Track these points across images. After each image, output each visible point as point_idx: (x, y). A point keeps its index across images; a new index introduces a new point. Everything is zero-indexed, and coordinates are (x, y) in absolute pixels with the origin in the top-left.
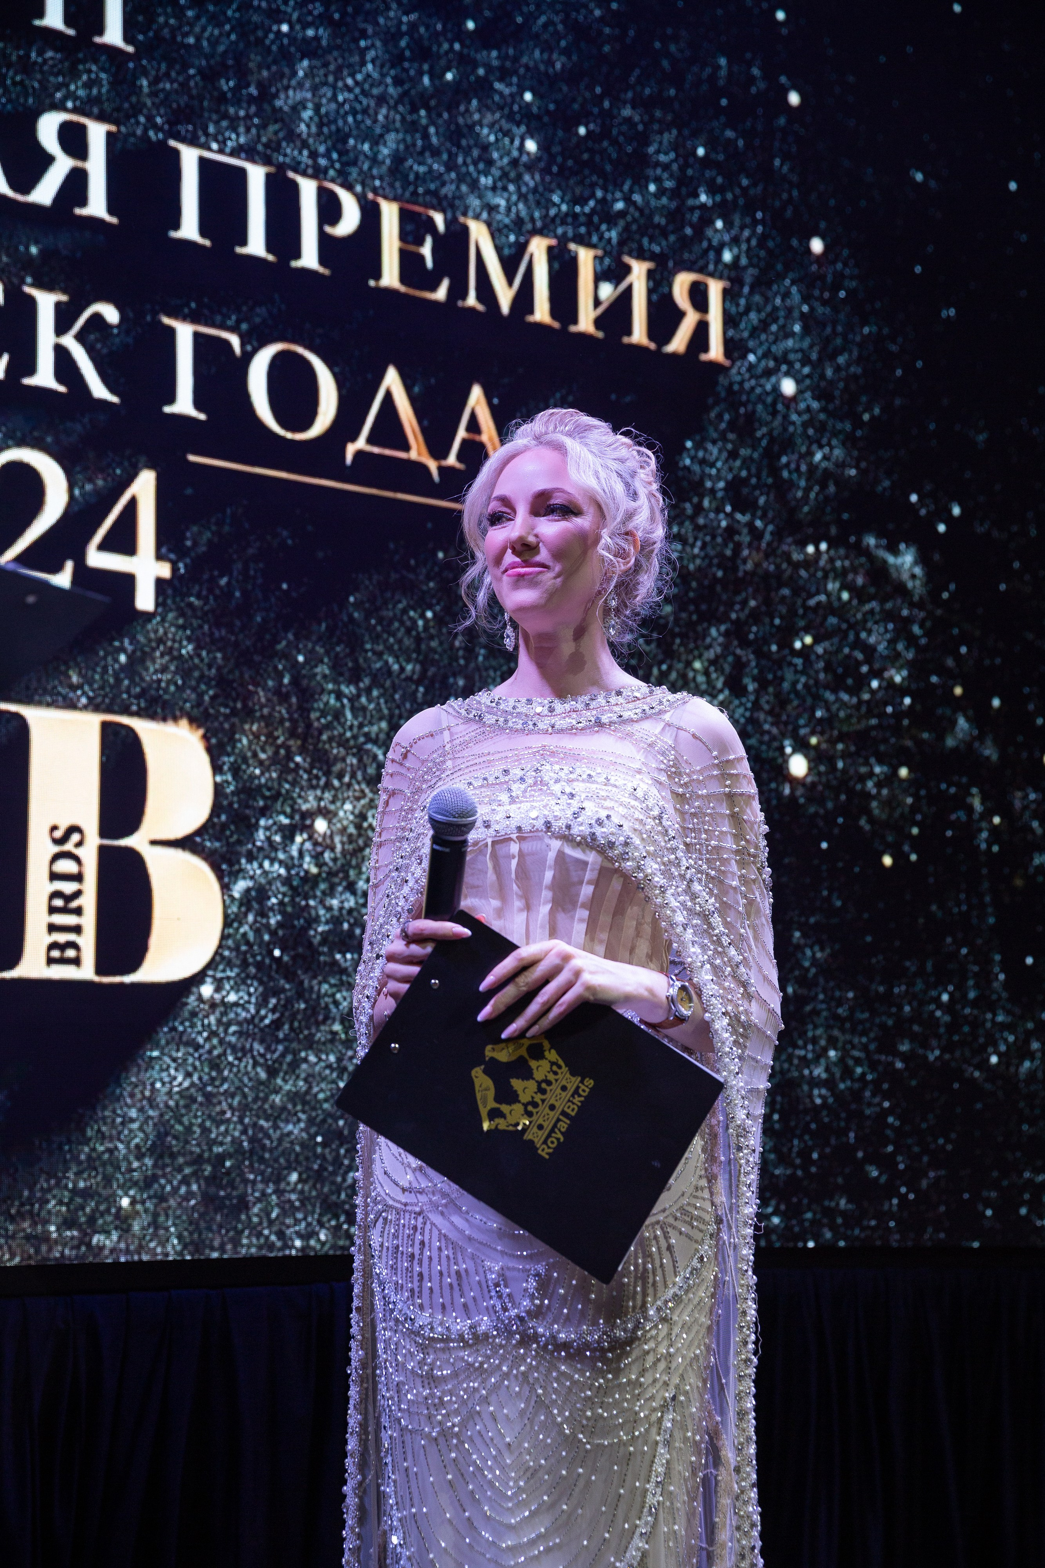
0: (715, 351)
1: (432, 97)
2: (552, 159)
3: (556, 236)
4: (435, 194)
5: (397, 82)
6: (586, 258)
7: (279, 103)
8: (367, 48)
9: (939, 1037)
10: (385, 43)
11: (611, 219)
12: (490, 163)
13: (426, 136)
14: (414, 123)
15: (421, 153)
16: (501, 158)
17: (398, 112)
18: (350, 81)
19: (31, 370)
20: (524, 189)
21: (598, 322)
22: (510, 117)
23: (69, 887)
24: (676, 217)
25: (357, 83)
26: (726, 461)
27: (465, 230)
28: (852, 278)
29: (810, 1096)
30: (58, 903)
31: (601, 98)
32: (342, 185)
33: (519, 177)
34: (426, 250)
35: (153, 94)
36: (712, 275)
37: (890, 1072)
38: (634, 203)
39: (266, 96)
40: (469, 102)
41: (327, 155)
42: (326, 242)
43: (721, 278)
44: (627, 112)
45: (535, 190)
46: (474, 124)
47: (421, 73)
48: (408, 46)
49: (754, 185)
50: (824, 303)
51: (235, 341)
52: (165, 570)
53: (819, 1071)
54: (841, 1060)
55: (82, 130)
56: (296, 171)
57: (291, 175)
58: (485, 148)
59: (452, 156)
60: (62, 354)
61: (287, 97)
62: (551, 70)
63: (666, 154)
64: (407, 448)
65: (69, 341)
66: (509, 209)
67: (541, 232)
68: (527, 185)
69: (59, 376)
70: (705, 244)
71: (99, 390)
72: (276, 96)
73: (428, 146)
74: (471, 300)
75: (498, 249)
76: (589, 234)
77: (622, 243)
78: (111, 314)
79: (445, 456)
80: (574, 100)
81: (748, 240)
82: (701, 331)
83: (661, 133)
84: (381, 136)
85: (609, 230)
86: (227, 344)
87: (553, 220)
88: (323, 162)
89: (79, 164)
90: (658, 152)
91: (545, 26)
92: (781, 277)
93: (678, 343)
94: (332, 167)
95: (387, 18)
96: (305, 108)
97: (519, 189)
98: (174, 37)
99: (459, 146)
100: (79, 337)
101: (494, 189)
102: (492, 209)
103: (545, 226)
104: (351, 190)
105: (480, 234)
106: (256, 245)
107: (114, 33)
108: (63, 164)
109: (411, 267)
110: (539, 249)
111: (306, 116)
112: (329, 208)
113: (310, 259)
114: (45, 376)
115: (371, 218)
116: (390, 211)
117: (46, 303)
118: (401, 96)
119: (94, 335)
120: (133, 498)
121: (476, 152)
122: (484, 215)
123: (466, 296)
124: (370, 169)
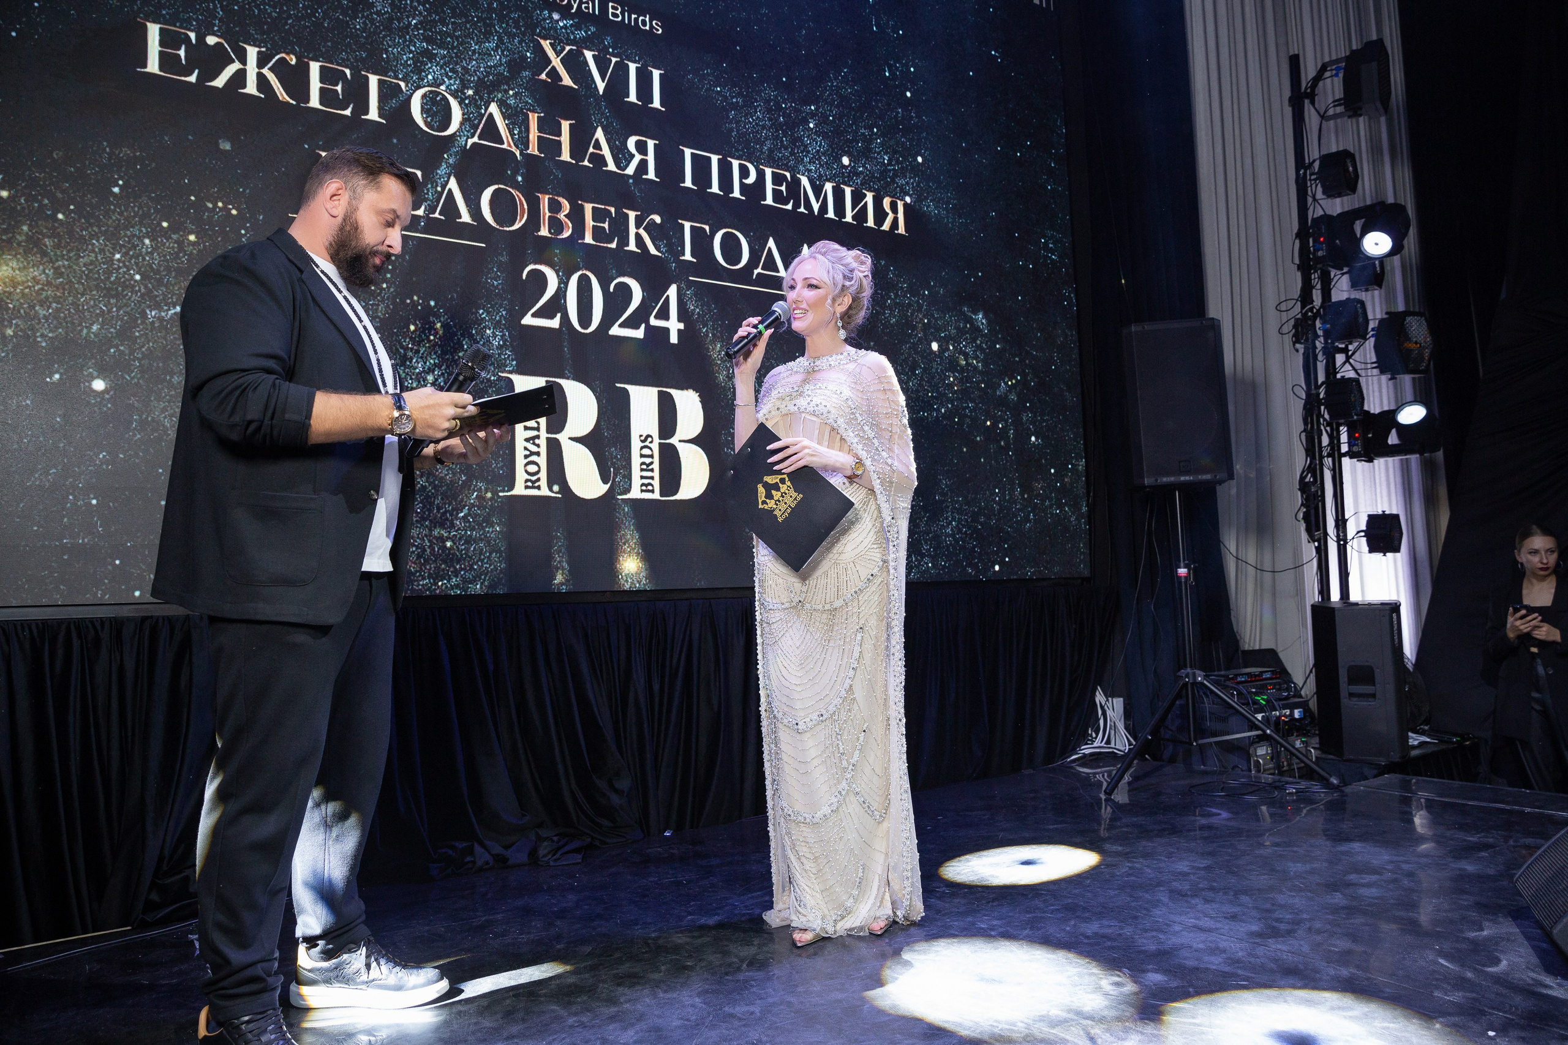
0: (901, 230)
1: (784, 125)
2: (833, 151)
3: (835, 182)
4: (786, 165)
5: (770, 119)
6: (848, 191)
7: (722, 129)
8: (758, 106)
9: (995, 515)
10: (764, 103)
11: (857, 174)
12: (808, 152)
13: (782, 141)
14: (777, 136)
15: (780, 148)
16: (812, 150)
17: (770, 132)
18: (751, 120)
19: (627, 244)
20: (822, 163)
21: (854, 218)
23: (648, 460)
25: (754, 120)
27: (799, 181)
28: (954, 199)
29: (946, 542)
30: (644, 467)
31: (852, 125)
32: (749, 162)
33: (820, 157)
34: (783, 188)
36: (898, 198)
37: (976, 530)
38: (867, 168)
39: (717, 126)
41: (742, 150)
42: (743, 186)
43: (902, 200)
44: (863, 131)
45: (826, 163)
46: (801, 136)
47: (779, 116)
48: (774, 105)
50: (944, 210)
51: (707, 228)
52: (681, 326)
53: (949, 530)
54: (957, 525)
55: (645, 143)
56: (730, 157)
57: (728, 158)
58: (806, 146)
59: (793, 150)
60: (638, 237)
61: (726, 127)
64: (778, 271)
66: (816, 171)
67: (829, 181)
68: (823, 160)
69: (637, 246)
70: (895, 186)
71: (653, 251)
72: (721, 126)
73: (782, 145)
74: (802, 210)
75: (813, 188)
76: (849, 181)
77: (862, 184)
78: (658, 219)
80: (841, 126)
81: (913, 184)
82: (895, 222)
84: (764, 142)
85: (857, 180)
86: (704, 229)
87: (834, 175)
88: (741, 153)
89: (643, 157)
91: (828, 95)
92: (926, 199)
93: (886, 226)
94: (745, 154)
95: (765, 94)
96: (733, 131)
97: (820, 163)
99: (795, 146)
100: (645, 229)
101: (810, 163)
102: (810, 171)
103: (831, 178)
104: (753, 164)
105: (805, 181)
106: (715, 189)
107: (656, 103)
108: (638, 157)
109: (777, 194)
110: (829, 187)
111: (733, 134)
112: (744, 172)
113: (736, 194)
114: (632, 246)
115: (761, 175)
116: (768, 172)
117: (632, 215)
118: (772, 125)
119: (651, 228)
120: (668, 296)
121: (802, 148)
122: (806, 174)
123: (800, 207)
124: (760, 155)
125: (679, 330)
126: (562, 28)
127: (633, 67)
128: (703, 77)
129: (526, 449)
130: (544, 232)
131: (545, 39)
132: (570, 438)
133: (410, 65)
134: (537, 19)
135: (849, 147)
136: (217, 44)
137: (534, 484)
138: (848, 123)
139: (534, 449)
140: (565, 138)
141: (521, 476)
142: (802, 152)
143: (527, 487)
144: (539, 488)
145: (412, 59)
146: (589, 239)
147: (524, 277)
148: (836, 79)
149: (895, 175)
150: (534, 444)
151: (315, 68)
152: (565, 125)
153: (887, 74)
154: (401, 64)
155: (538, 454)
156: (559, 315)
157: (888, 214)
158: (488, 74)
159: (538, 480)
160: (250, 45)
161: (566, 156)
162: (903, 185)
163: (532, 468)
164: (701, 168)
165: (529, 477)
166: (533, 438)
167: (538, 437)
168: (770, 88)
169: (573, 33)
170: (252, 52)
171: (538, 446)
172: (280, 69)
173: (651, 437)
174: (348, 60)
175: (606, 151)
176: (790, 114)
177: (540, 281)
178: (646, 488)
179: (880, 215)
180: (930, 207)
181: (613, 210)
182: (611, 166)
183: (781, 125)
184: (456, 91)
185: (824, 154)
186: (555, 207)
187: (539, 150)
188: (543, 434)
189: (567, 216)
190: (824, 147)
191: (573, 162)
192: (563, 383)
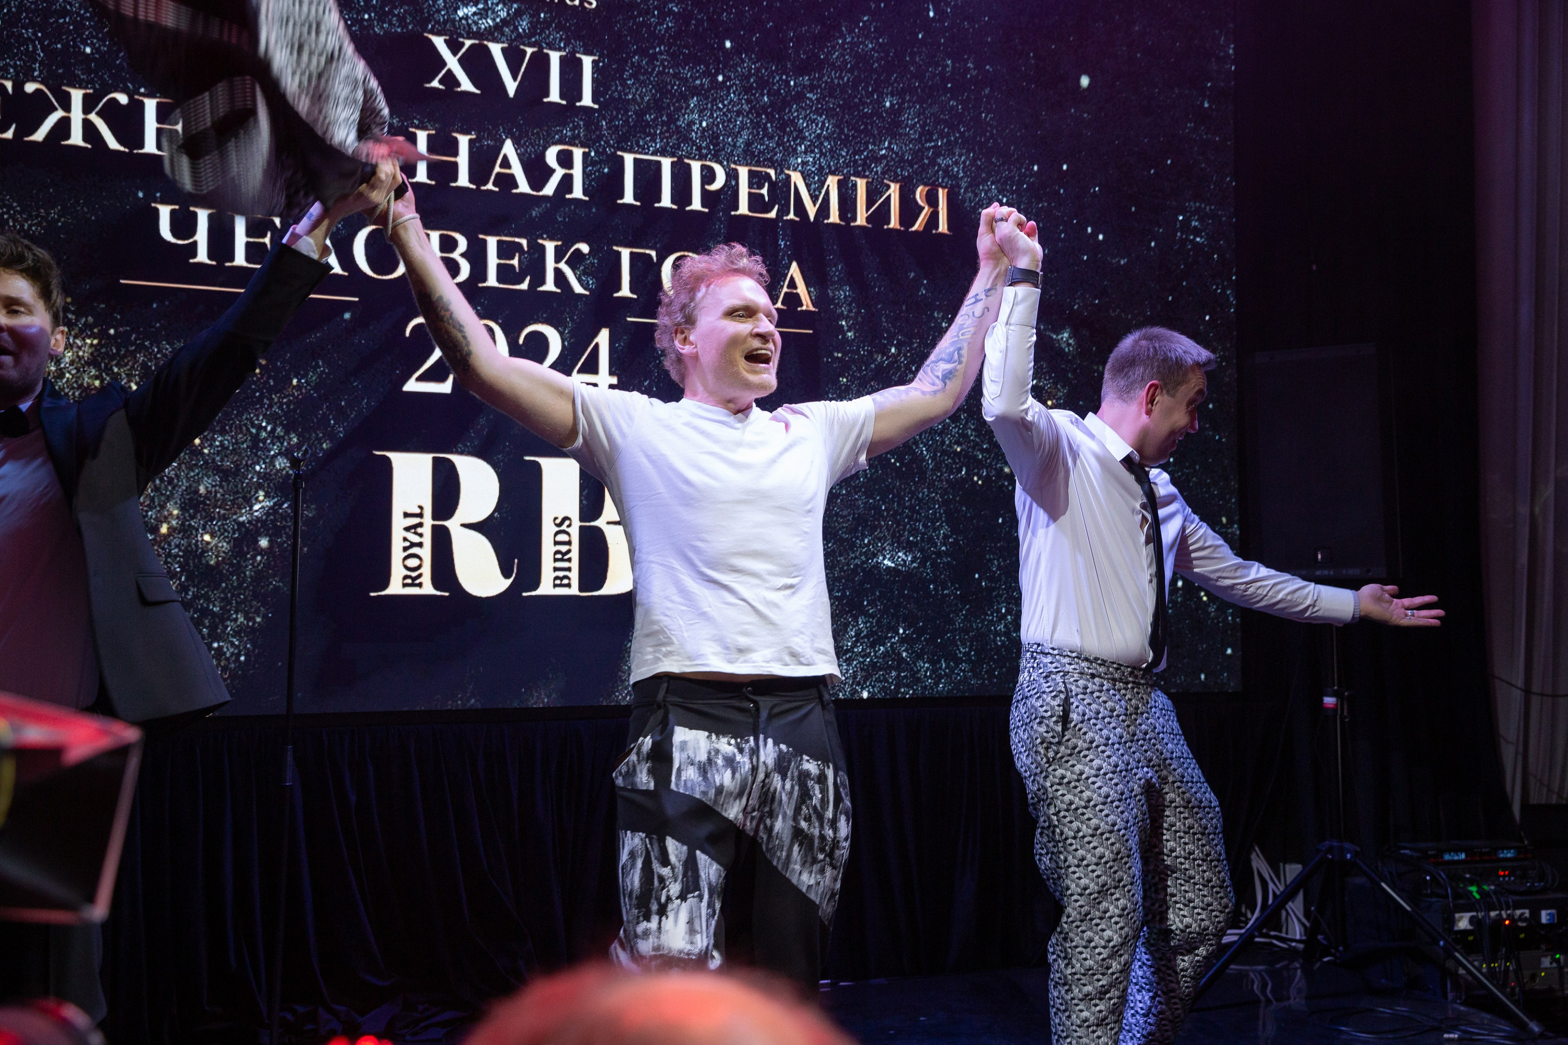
1: (768, 108)
2: (841, 132)
3: (843, 174)
4: (770, 159)
5: (748, 101)
6: (861, 184)
7: (679, 123)
8: (731, 86)
10: (741, 81)
11: (878, 160)
12: (804, 138)
13: (765, 129)
14: (758, 123)
15: (762, 139)
16: (810, 135)
17: (749, 118)
18: (720, 105)
19: (543, 282)
20: (824, 151)
21: (868, 219)
22: (817, 112)
23: (564, 548)
24: (918, 155)
25: (724, 106)
26: (949, 289)
27: (789, 177)
28: (1030, 176)
29: (995, 641)
30: (559, 556)
31: (872, 94)
32: (716, 162)
33: (822, 144)
34: (764, 191)
35: (608, 128)
36: (940, 186)
38: (892, 150)
39: (672, 120)
40: (792, 107)
41: (707, 147)
42: (706, 196)
43: (945, 187)
45: (831, 150)
46: (794, 118)
47: (763, 95)
48: (755, 81)
49: (969, 130)
50: (1012, 193)
51: (653, 254)
53: (1001, 627)
55: (570, 153)
56: (689, 158)
57: (686, 161)
58: (801, 131)
59: (781, 138)
60: (558, 273)
61: (684, 119)
62: (841, 82)
63: (912, 119)
65: (563, 266)
66: (815, 163)
67: (833, 173)
68: (825, 147)
69: (557, 284)
70: (936, 168)
71: (578, 289)
72: (678, 119)
73: (766, 133)
74: (791, 216)
75: (808, 186)
76: (864, 170)
77: (883, 173)
78: (585, 248)
80: (856, 97)
81: (964, 162)
82: (933, 217)
83: (909, 108)
84: (739, 132)
85: (876, 167)
86: (649, 256)
87: (842, 165)
88: (704, 151)
89: (567, 171)
90: (908, 119)
92: (985, 181)
93: (919, 226)
94: (710, 153)
96: (695, 124)
97: (821, 151)
98: (620, 96)
99: (785, 132)
100: (566, 263)
101: (805, 153)
102: (804, 164)
103: (837, 169)
104: (721, 163)
105: (796, 178)
106: (666, 201)
107: (587, 100)
108: (559, 173)
109: (755, 201)
110: (832, 182)
111: (695, 128)
112: (708, 176)
113: (696, 204)
114: (550, 286)
115: (732, 176)
116: (743, 172)
117: (550, 247)
118: (751, 109)
119: (576, 261)
120: (597, 345)
121: (795, 134)
122: (800, 168)
123: (788, 213)
124: (732, 151)
126: (461, 19)
127: (555, 57)
128: (654, 57)
129: (405, 539)
131: (438, 34)
132: (464, 525)
134: (428, 12)
135: (866, 124)
136: (37, 91)
137: (415, 582)
138: (867, 91)
139: (415, 539)
140: (463, 160)
141: (398, 572)
142: (795, 140)
143: (405, 585)
144: (420, 585)
146: (492, 281)
147: (407, 334)
148: (851, 31)
150: (416, 533)
151: (150, 106)
152: (463, 141)
153: (931, 14)
155: (420, 545)
157: (920, 209)
159: (420, 576)
160: (74, 87)
161: (463, 180)
162: (948, 166)
163: (413, 563)
164: (648, 177)
165: (409, 573)
166: (415, 527)
167: (421, 525)
168: (750, 59)
169: (476, 23)
170: (77, 96)
171: (421, 535)
172: (111, 113)
173: (569, 519)
175: (517, 170)
176: (779, 90)
178: (559, 582)
179: (909, 210)
180: (990, 191)
181: (524, 242)
182: (524, 186)
183: (764, 108)
185: (826, 138)
186: (448, 245)
187: (429, 177)
188: (428, 521)
189: (463, 255)
190: (828, 128)
191: (473, 187)
192: (455, 458)
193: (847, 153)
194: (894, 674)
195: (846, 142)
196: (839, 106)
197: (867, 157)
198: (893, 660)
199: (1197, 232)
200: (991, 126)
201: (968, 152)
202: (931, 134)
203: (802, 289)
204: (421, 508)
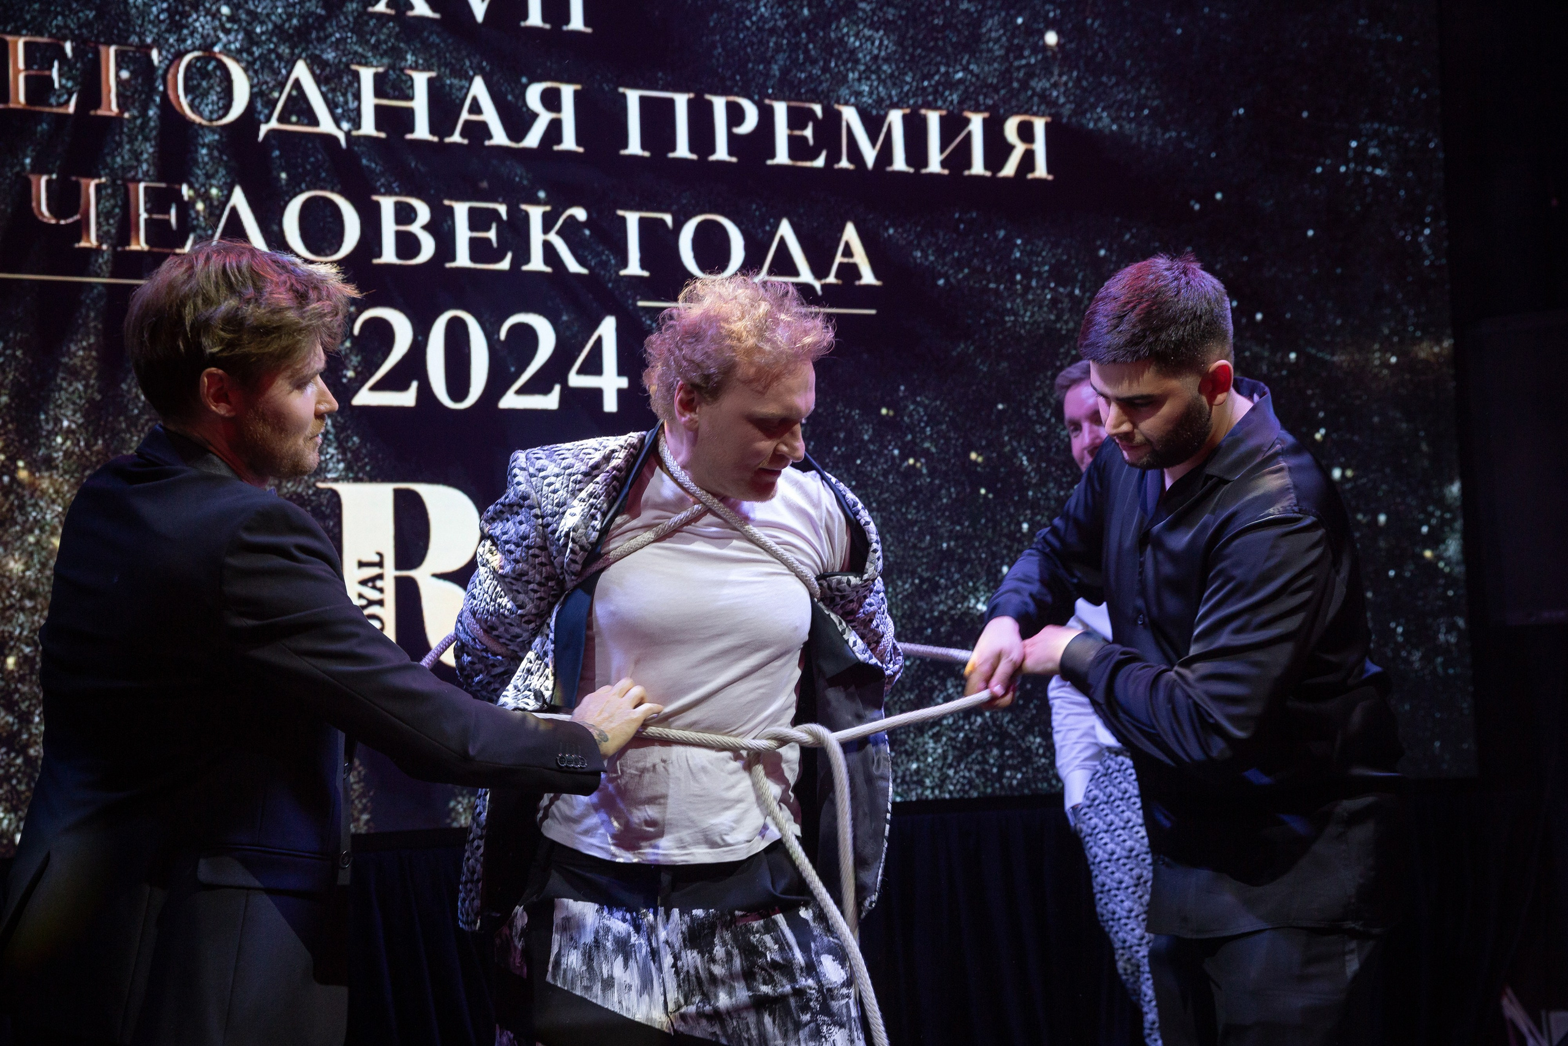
1: (810, 22)
2: (905, 51)
3: (908, 107)
4: (814, 91)
5: (783, 16)
6: (933, 119)
7: (695, 48)
11: (952, 85)
12: (857, 62)
13: (806, 51)
14: (797, 44)
15: (803, 64)
16: (865, 56)
17: (784, 38)
18: (748, 23)
19: (527, 260)
20: (883, 76)
21: (944, 164)
22: (873, 26)
24: (1006, 76)
25: (753, 23)
26: (1050, 250)
27: (839, 114)
28: (1154, 98)
32: (746, 97)
33: (879, 68)
34: (808, 133)
36: (1036, 114)
38: (971, 72)
40: (839, 21)
41: (732, 78)
42: (732, 138)
43: (1043, 115)
45: (892, 75)
46: (843, 36)
47: (801, 7)
50: (1130, 121)
51: (668, 218)
52: (624, 382)
55: (557, 92)
56: (710, 93)
57: (707, 97)
58: (853, 52)
59: (827, 62)
60: (548, 247)
61: (702, 42)
63: (997, 31)
65: (552, 237)
66: (871, 93)
67: (895, 106)
68: (885, 72)
69: (547, 262)
70: (1030, 93)
71: (573, 266)
72: (693, 43)
73: (808, 58)
74: (844, 163)
75: (864, 124)
76: (935, 100)
77: (961, 102)
78: (580, 214)
79: (827, 275)
81: (1066, 84)
82: (1028, 158)
84: (773, 57)
85: (951, 95)
86: (663, 222)
87: (907, 94)
88: (729, 83)
89: (556, 116)
90: (991, 31)
92: (1094, 107)
93: (1009, 169)
94: (736, 85)
96: (715, 47)
97: (879, 78)
99: (832, 54)
100: (558, 233)
101: (859, 80)
102: (858, 94)
103: (900, 100)
104: (751, 98)
105: (850, 115)
106: (682, 150)
107: (577, 22)
108: (545, 118)
109: (797, 147)
110: (895, 118)
111: (716, 53)
112: (735, 115)
113: (721, 153)
114: (537, 263)
115: (766, 117)
116: (780, 109)
117: (536, 214)
118: (787, 26)
119: (570, 231)
120: (600, 338)
121: (845, 56)
122: (853, 100)
123: (839, 160)
124: (765, 81)
125: (620, 392)
129: (361, 596)
130: (389, 255)
132: (436, 576)
133: (163, 21)
135: (936, 40)
139: (374, 595)
140: (420, 104)
145: (167, 10)
146: (463, 259)
147: (357, 331)
149: (1030, 75)
150: (374, 587)
151: (17, 46)
152: (420, 80)
154: (150, 22)
155: (381, 603)
156: (414, 385)
157: (1011, 148)
158: (290, 17)
161: (422, 131)
162: (1044, 90)
164: (657, 118)
166: (373, 579)
167: (380, 577)
171: (381, 590)
174: (67, 26)
175: (490, 115)
177: (382, 333)
179: (997, 150)
180: (1102, 120)
181: (502, 209)
182: (499, 137)
183: (805, 23)
184: (239, 51)
185: (886, 60)
186: (405, 215)
187: (378, 127)
188: (390, 571)
189: (425, 228)
190: (887, 47)
191: (436, 139)
192: (422, 489)
193: (913, 79)
194: (995, 752)
195: (913, 63)
196: (901, 17)
197: (938, 83)
198: (994, 735)
199: (1376, 162)
200: (1100, 36)
201: (1070, 71)
202: (1021, 48)
203: (860, 258)
204: (380, 555)
